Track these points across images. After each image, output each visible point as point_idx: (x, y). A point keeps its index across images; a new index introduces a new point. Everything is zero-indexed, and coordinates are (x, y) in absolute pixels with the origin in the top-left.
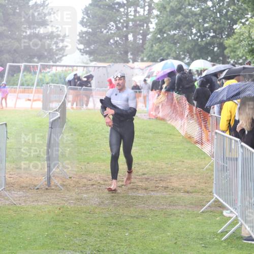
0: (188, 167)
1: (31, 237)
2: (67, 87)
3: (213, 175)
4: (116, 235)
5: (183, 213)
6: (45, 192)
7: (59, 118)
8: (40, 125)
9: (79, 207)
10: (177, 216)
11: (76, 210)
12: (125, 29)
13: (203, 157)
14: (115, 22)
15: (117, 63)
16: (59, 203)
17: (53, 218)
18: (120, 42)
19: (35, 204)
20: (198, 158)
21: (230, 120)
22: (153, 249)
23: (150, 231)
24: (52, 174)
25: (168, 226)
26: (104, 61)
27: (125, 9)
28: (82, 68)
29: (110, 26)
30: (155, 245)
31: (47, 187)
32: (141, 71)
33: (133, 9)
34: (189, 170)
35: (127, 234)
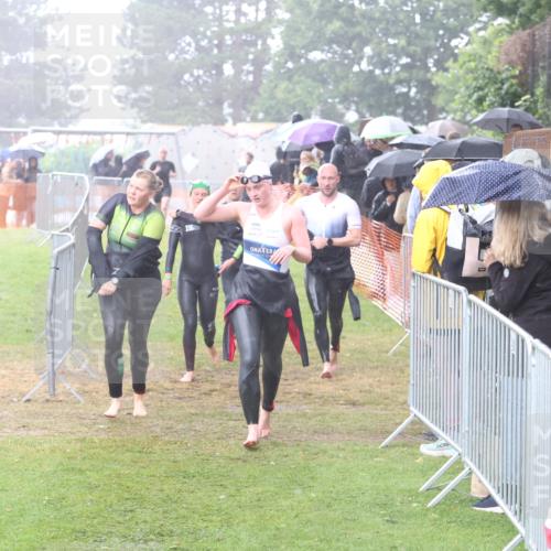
0: (355, 350)
1: (13, 506)
2: (90, 179)
3: (408, 366)
4: (200, 498)
5: (344, 449)
6: (43, 408)
7: (73, 245)
8: (31, 262)
9: (117, 438)
10: (332, 456)
11: (111, 447)
12: (215, 51)
13: (386, 326)
14: (194, 35)
15: (199, 124)
16: (75, 430)
17: (61, 464)
18: (205, 78)
19: (23, 432)
20: (376, 330)
21: (435, 250)
22: (277, 529)
23: (272, 489)
24: (59, 367)
25: (312, 478)
26: (171, 121)
27: (215, 8)
28: (124, 136)
29: (183, 44)
30: (283, 519)
31: (48, 397)
32: (252, 141)
33: (234, 8)
34: (356, 356)
35: (222, 497)
